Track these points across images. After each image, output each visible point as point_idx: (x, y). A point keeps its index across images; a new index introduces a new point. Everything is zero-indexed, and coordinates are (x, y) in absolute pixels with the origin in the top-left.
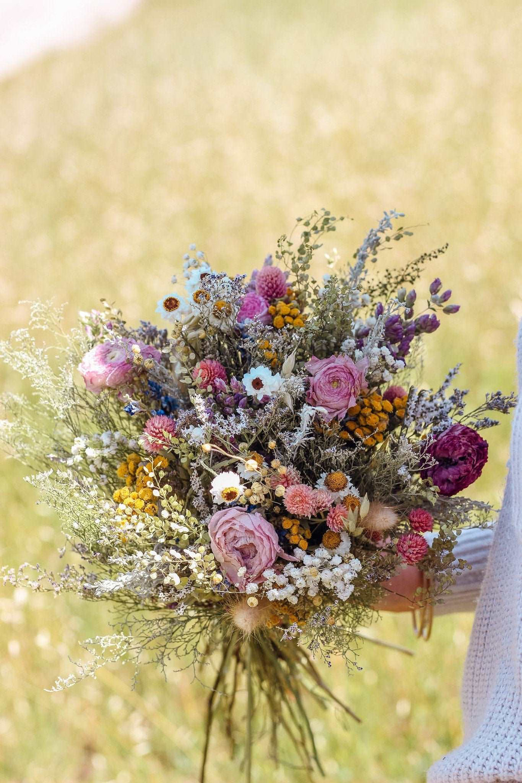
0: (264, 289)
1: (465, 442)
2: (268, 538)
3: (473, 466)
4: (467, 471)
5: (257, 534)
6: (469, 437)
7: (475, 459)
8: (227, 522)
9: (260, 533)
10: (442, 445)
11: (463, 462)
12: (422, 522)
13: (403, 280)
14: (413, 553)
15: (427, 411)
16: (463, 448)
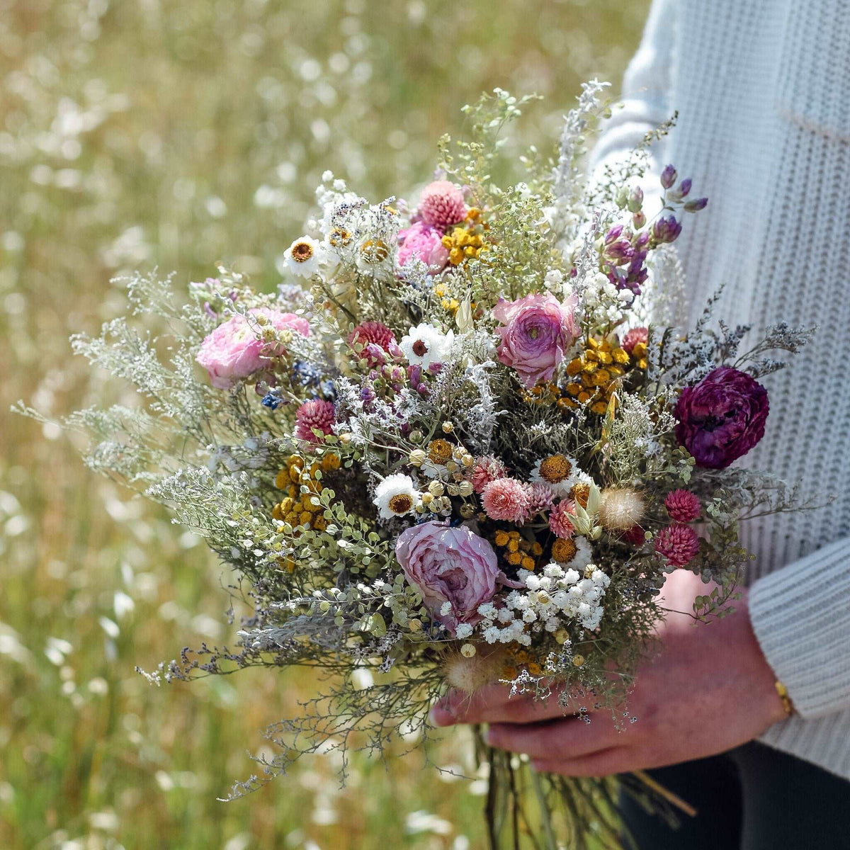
0: (433, 215)
1: (731, 390)
2: (480, 559)
3: (747, 423)
4: (739, 430)
5: (463, 554)
6: (736, 384)
7: (748, 412)
8: (423, 541)
9: (468, 553)
10: (697, 399)
11: (731, 419)
12: (683, 508)
13: (628, 175)
14: (678, 552)
15: (681, 356)
16: (728, 400)
